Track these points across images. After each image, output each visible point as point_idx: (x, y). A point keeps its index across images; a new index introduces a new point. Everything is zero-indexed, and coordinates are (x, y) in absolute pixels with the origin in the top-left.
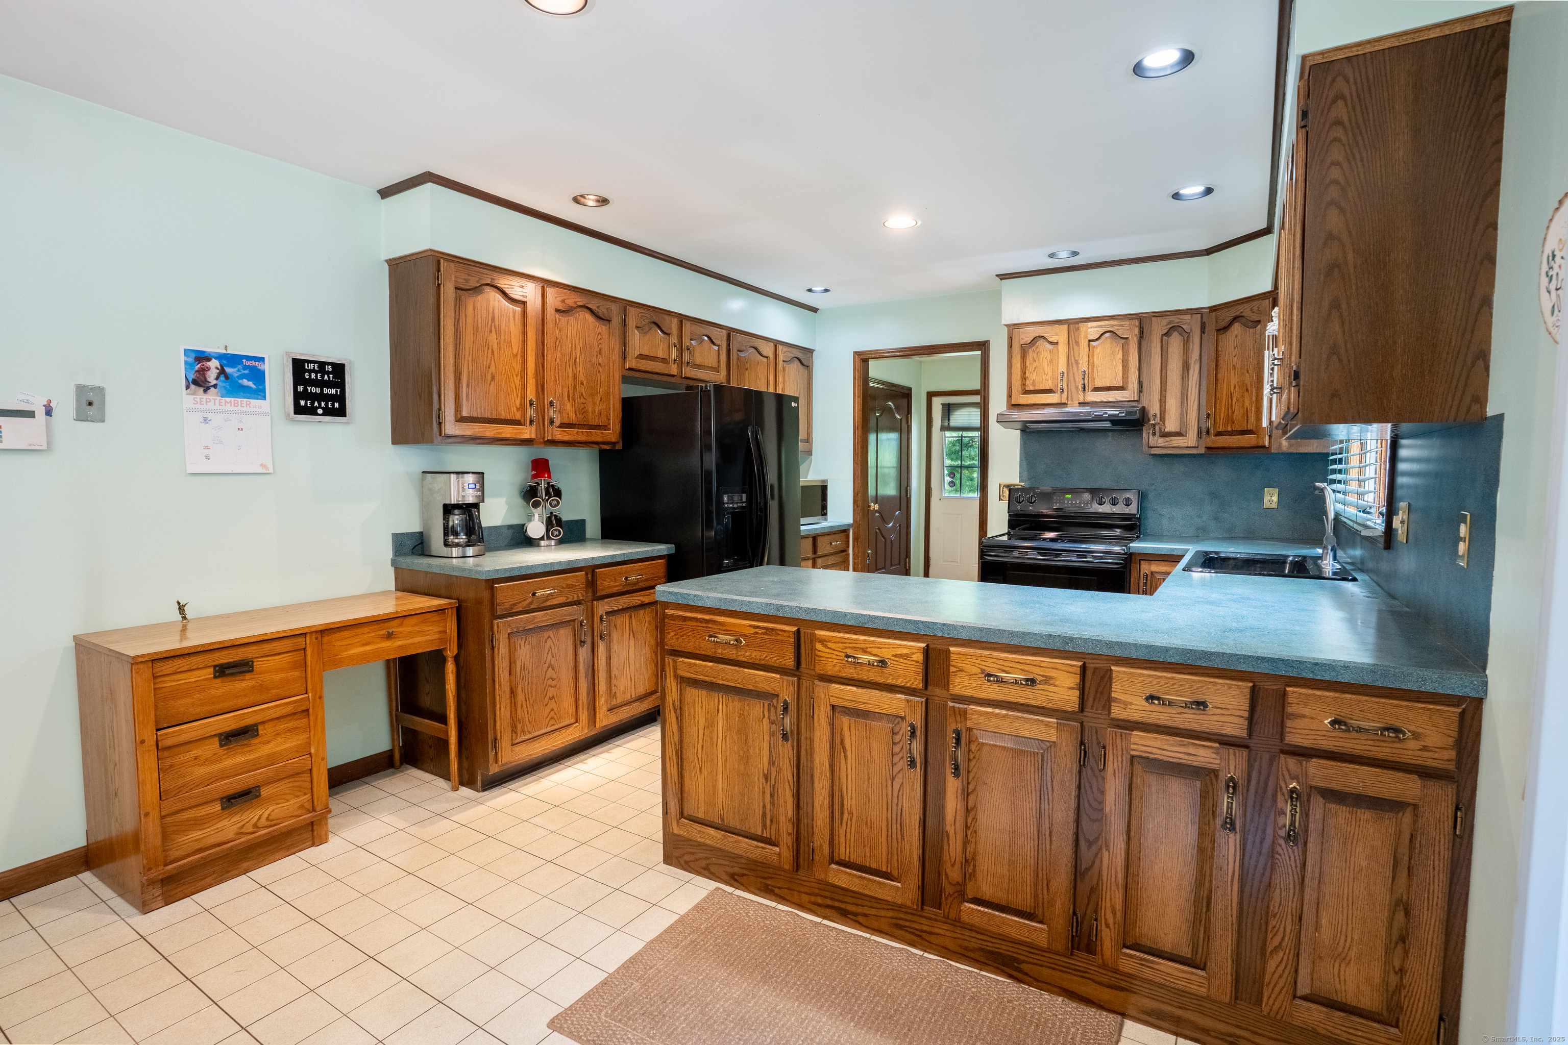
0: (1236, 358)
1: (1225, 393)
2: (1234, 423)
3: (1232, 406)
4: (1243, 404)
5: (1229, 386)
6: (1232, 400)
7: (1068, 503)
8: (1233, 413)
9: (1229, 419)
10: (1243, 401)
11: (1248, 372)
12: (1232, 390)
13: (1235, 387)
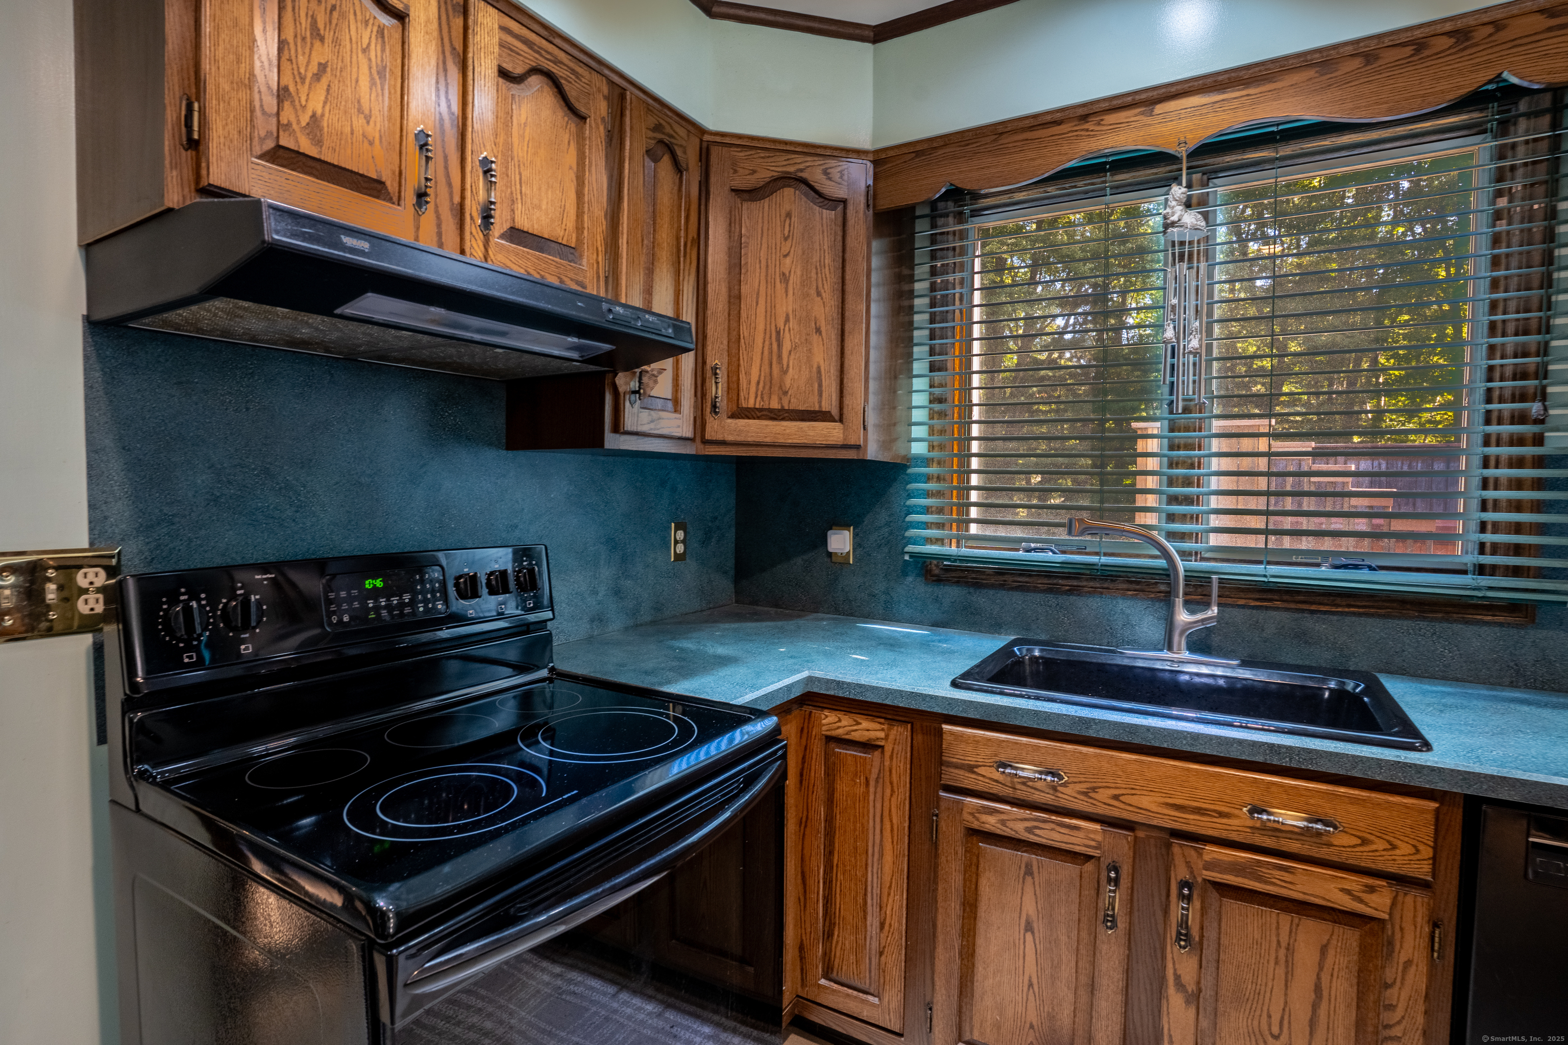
0: (788, 261)
1: (761, 327)
2: (786, 393)
3: (780, 356)
4: (809, 360)
5: (771, 312)
6: (780, 346)
7: (377, 609)
8: (785, 372)
9: (771, 384)
10: (810, 351)
11: (819, 294)
12: (781, 324)
13: (787, 320)
